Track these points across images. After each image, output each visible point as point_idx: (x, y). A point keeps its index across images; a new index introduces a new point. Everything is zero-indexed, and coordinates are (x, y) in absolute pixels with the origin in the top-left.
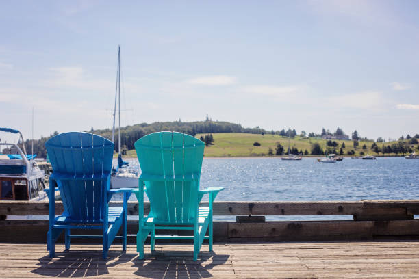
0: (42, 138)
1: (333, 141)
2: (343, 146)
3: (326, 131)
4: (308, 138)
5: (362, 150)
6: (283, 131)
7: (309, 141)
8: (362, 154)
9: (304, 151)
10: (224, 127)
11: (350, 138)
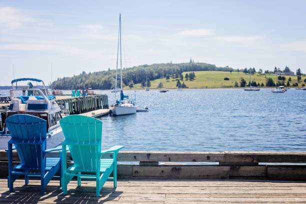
0: (74, 76)
1: (282, 76)
2: (290, 80)
3: (277, 69)
4: (264, 74)
5: (303, 83)
6: (246, 69)
7: (264, 76)
8: (303, 85)
9: (260, 84)
10: (203, 67)
11: (295, 74)
